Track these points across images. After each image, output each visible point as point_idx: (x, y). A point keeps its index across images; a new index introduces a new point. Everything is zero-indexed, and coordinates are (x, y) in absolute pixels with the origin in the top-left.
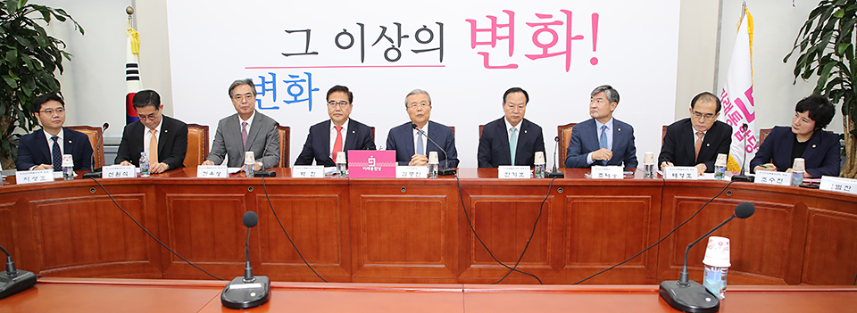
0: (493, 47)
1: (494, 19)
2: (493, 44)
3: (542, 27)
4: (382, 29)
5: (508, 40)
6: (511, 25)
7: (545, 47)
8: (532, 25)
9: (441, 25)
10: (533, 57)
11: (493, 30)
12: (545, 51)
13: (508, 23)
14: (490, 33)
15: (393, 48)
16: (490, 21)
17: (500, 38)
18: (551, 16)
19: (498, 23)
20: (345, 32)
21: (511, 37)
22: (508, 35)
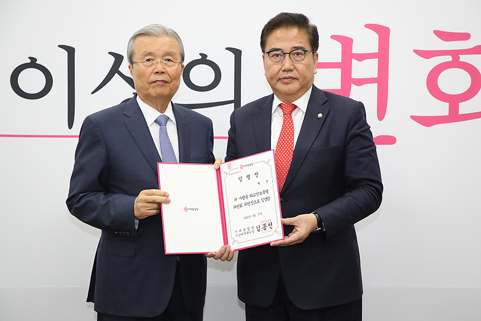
1: (346, 43)
3: (449, 58)
4: (113, 59)
5: (375, 86)
6: (382, 55)
7: (454, 101)
8: (426, 54)
9: (237, 53)
10: (427, 121)
12: (454, 109)
13: (376, 50)
14: (338, 72)
16: (338, 46)
17: (360, 82)
18: (466, 36)
19: (355, 51)
20: (33, 63)
21: (381, 81)
22: (375, 75)
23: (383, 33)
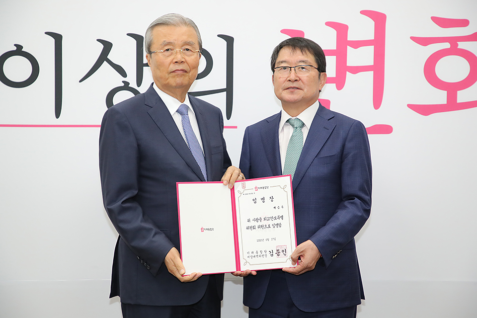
0: (340, 86)
1: (341, 30)
2: (340, 82)
3: (447, 45)
4: (101, 46)
5: (371, 74)
6: (379, 43)
7: (452, 89)
8: (424, 41)
9: (230, 41)
10: (425, 110)
11: (341, 54)
12: (452, 97)
13: (372, 37)
14: (333, 59)
15: (126, 87)
16: (333, 32)
17: (356, 70)
18: (464, 23)
19: (350, 38)
20: (19, 51)
21: (378, 68)
22: (371, 62)
23: (379, 19)
